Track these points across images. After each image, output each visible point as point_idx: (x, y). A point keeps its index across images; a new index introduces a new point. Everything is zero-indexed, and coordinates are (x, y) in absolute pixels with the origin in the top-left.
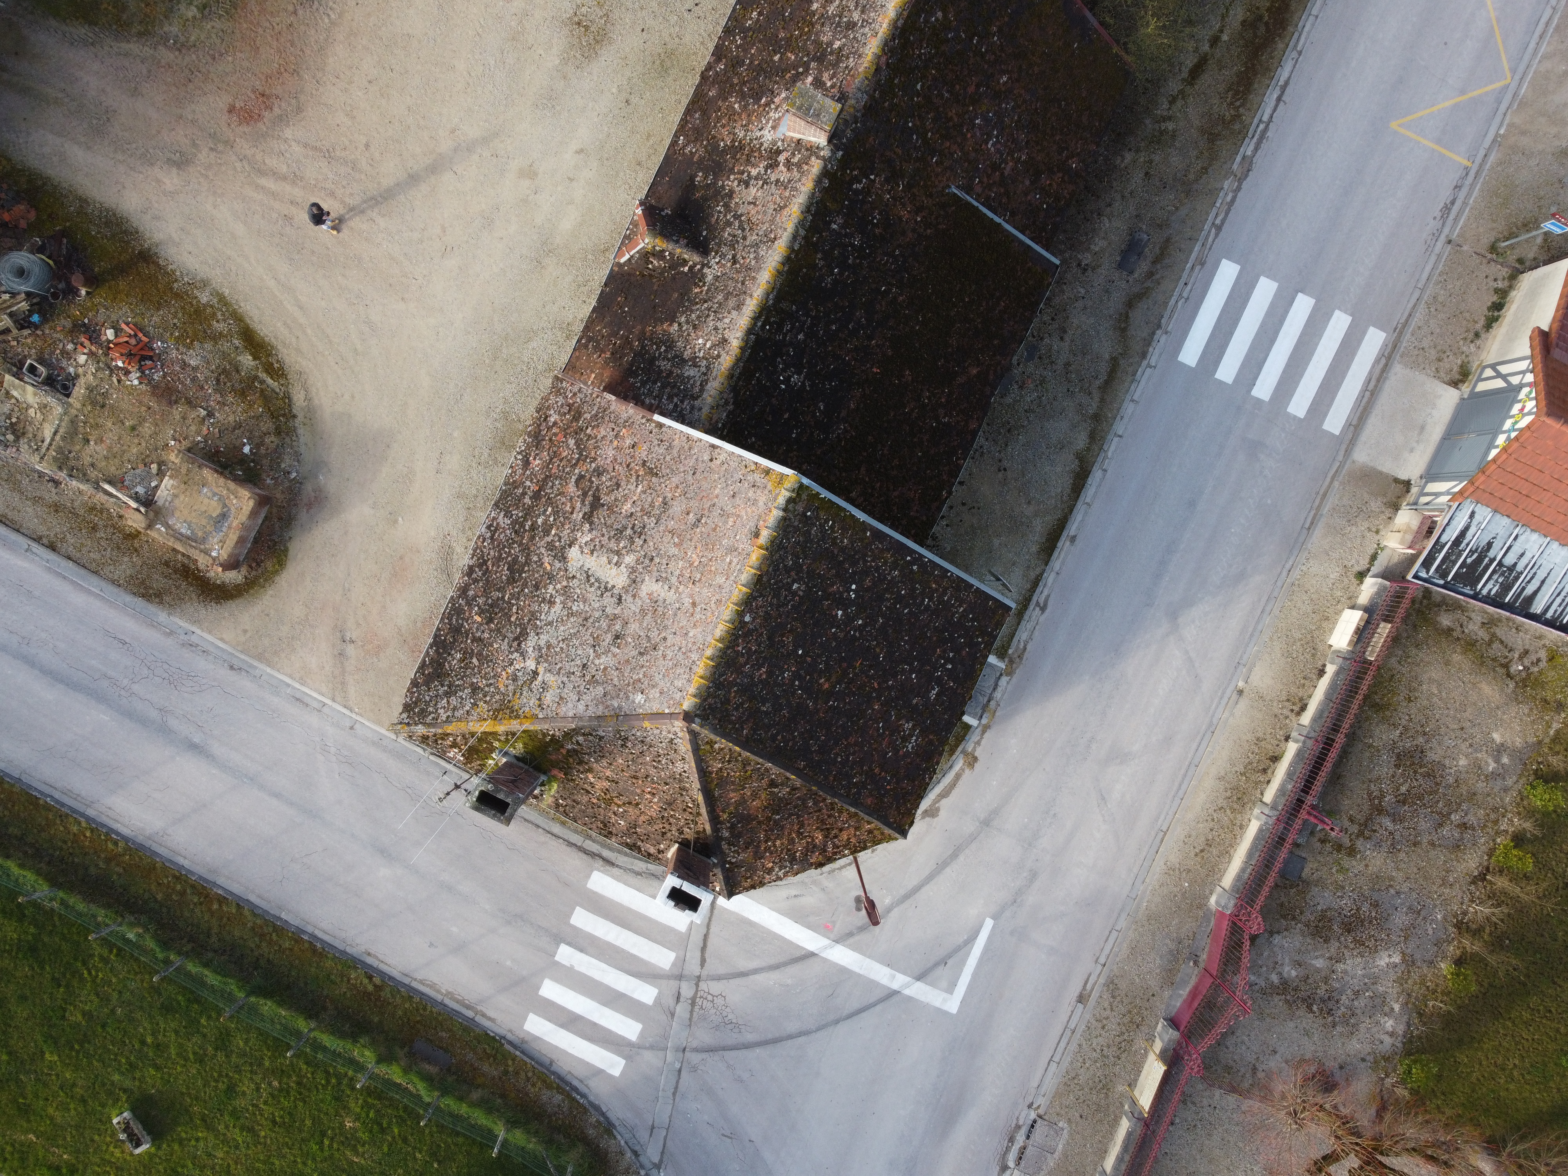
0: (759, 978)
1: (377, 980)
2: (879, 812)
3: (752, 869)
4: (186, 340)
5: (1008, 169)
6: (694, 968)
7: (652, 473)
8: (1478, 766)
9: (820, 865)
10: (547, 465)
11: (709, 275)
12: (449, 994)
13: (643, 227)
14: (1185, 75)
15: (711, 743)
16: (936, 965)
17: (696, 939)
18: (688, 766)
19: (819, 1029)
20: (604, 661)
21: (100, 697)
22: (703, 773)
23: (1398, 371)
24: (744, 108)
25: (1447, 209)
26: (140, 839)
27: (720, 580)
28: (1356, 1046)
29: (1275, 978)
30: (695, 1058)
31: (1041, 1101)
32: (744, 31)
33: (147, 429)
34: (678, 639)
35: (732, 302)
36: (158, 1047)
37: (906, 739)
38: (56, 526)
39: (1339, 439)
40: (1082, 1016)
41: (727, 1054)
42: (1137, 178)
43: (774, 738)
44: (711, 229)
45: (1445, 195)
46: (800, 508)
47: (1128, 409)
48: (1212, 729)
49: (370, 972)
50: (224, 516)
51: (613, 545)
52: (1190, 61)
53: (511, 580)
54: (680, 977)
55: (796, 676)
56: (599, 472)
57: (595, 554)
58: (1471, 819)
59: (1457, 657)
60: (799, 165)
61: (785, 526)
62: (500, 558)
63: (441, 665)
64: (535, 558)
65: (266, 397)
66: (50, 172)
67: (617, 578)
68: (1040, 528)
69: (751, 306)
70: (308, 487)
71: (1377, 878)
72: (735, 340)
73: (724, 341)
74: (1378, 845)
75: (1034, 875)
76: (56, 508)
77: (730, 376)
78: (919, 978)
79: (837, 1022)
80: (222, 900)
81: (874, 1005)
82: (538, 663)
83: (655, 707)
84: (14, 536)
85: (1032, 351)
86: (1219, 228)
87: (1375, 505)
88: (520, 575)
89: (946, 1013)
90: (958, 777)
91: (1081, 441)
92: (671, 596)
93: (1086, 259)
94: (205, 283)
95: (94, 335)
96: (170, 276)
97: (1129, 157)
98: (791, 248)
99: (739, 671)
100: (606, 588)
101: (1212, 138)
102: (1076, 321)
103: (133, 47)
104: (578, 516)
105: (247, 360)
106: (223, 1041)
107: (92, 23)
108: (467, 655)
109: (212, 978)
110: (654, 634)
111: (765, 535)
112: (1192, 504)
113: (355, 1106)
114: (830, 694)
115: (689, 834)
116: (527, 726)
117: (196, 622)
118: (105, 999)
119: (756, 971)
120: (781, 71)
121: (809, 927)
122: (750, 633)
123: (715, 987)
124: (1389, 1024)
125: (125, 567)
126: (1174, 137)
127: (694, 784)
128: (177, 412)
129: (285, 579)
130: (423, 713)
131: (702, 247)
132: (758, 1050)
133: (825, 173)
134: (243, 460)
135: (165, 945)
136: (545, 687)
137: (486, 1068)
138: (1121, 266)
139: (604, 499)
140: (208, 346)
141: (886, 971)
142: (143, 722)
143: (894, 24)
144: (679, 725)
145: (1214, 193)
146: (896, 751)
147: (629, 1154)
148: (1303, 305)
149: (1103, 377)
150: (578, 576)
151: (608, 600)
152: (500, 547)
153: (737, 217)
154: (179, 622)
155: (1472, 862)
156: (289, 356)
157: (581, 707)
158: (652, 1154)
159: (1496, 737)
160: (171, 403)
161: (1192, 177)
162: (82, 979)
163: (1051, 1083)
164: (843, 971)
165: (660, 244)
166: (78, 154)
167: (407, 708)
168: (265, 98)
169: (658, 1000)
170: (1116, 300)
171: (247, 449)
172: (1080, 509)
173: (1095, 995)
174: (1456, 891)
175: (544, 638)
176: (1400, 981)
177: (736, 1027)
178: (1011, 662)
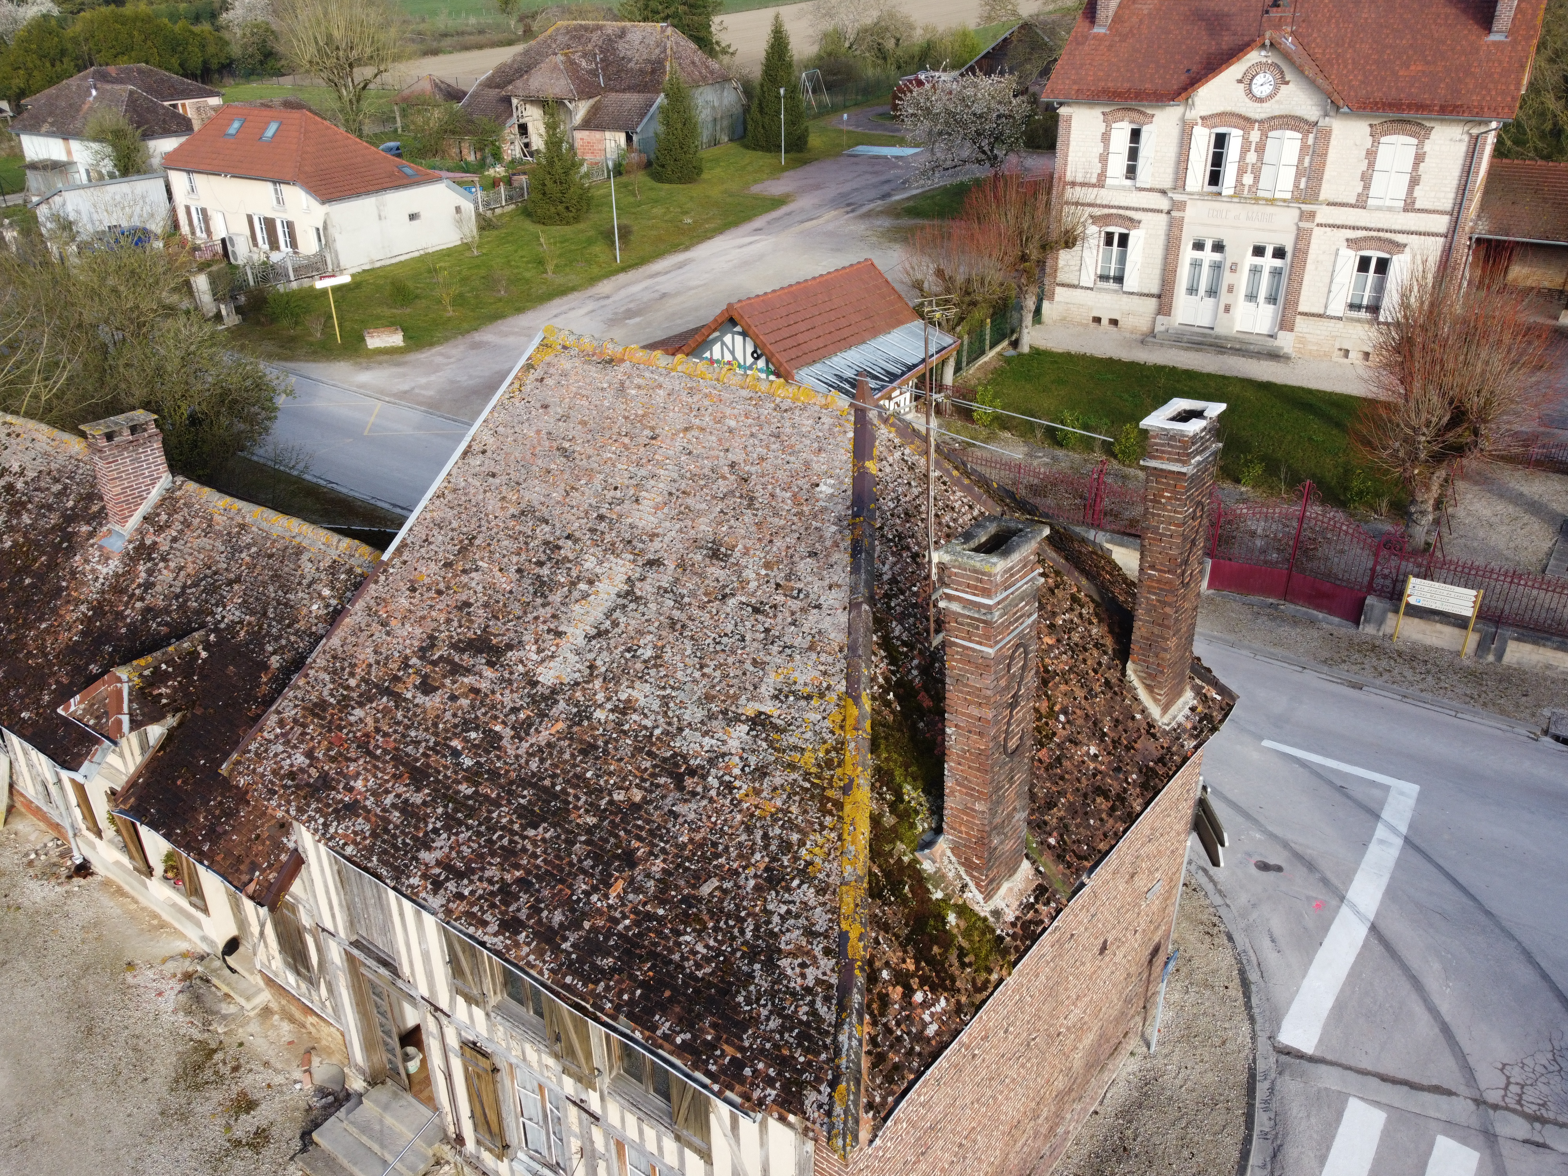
6: (1459, 1108)
11: (233, 617)
16: (1348, 797)
17: (1395, 1095)
31: (1521, 730)
40: (1379, 687)
51: (556, 598)
54: (1489, 1135)
57: (562, 628)
60: (173, 513)
63: (701, 991)
64: (534, 765)
78: (1375, 815)
81: (1441, 868)
82: (737, 719)
83: (843, 456)
88: (556, 796)
89: (1423, 796)
100: (628, 593)
119: (1433, 1011)
120: (46, 571)
121: (1325, 928)
123: (1489, 1077)
141: (1374, 847)
150: (590, 656)
163: (1492, 720)
164: (1394, 896)
173: (1346, 676)
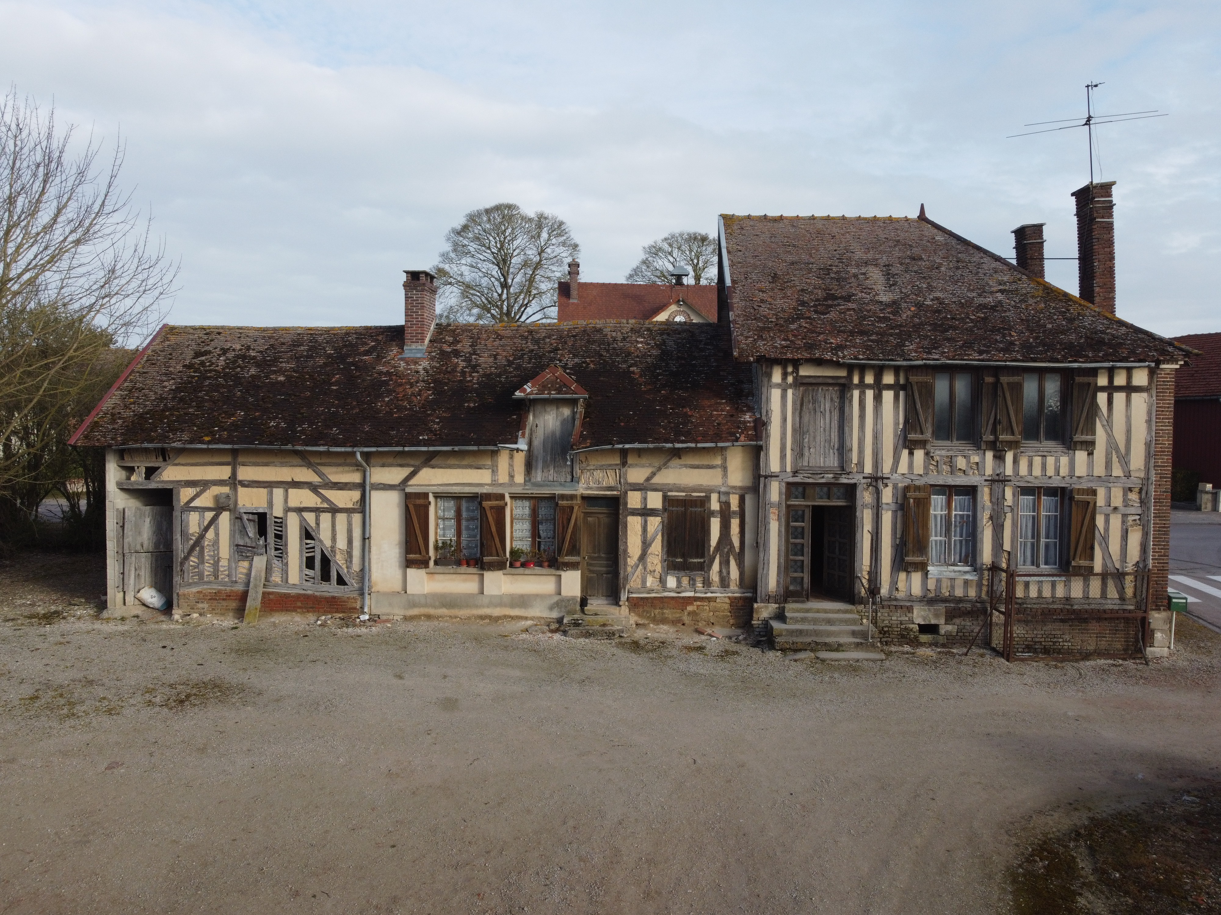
7: (775, 276)
11: (573, 361)
27: (818, 226)
34: (879, 233)
35: (597, 337)
51: (852, 281)
57: (869, 287)
60: (456, 336)
62: (946, 340)
67: (874, 271)
73: (634, 330)
100: (888, 274)
104: (852, 305)
136: (1003, 283)
150: (897, 291)
151: (896, 271)
152: (936, 342)
175: (971, 295)
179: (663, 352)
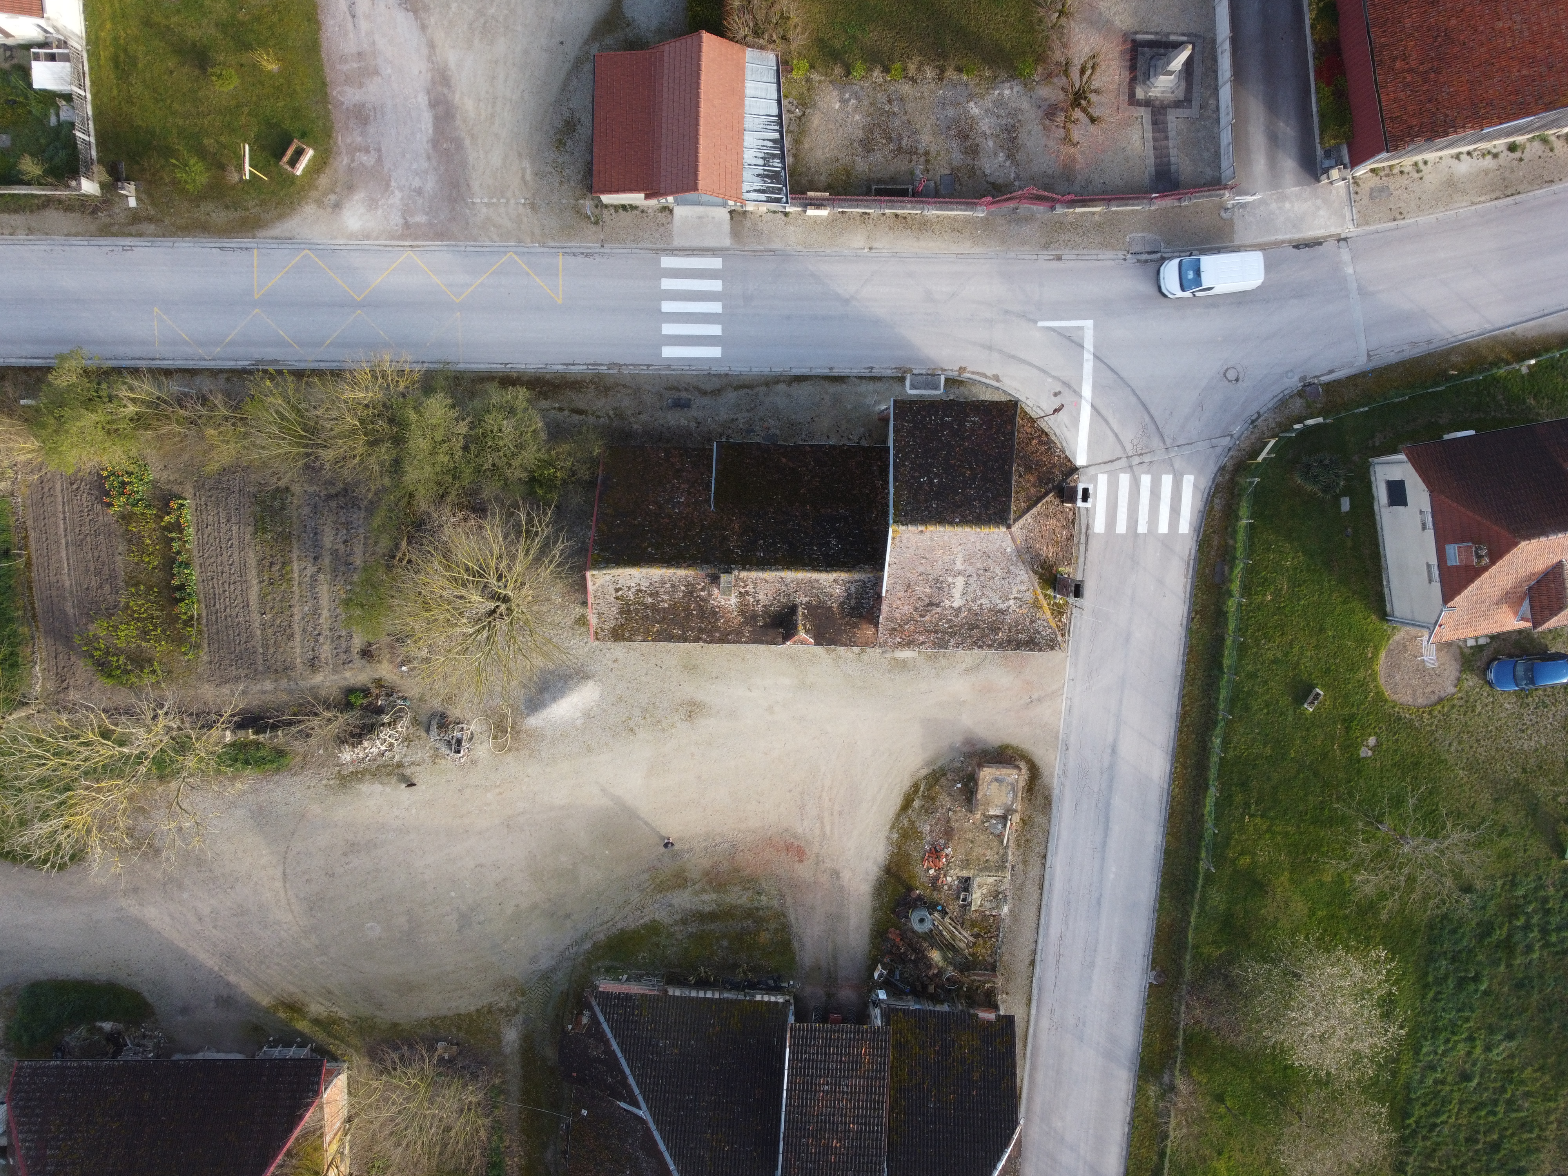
0: (1115, 426)
1: (1193, 615)
2: (1012, 420)
3: (1061, 465)
4: (919, 836)
5: (685, 486)
6: (1123, 462)
7: (909, 586)
8: (856, 109)
9: (1047, 434)
10: (921, 633)
11: (805, 600)
12: (1186, 577)
13: (796, 638)
14: (583, 417)
15: (1015, 512)
16: (1072, 341)
17: (1108, 467)
18: (1029, 517)
19: (1129, 386)
20: (998, 571)
21: (1108, 804)
22: (1028, 509)
23: (677, 242)
24: (722, 617)
25: (587, 255)
26: (1169, 758)
27: (946, 538)
28: (1025, 105)
29: (1008, 163)
30: (1169, 442)
31: (1120, 255)
32: (684, 633)
33: (970, 836)
34: (978, 545)
35: (816, 585)
36: (1267, 705)
37: (974, 423)
38: (1034, 860)
39: (723, 257)
40: (1068, 254)
41: (1160, 426)
42: (644, 417)
43: (1001, 485)
44: (783, 608)
45: (581, 259)
46: (903, 519)
47: (755, 370)
48: (895, 255)
49: (1190, 620)
50: (997, 780)
52: (576, 418)
53: (978, 627)
54: (1131, 467)
55: (971, 488)
56: (916, 609)
58: (884, 99)
59: (806, 146)
60: (744, 582)
61: (913, 521)
62: (970, 636)
63: (1027, 642)
64: (964, 620)
65: (930, 787)
66: (868, 930)
67: (960, 581)
68: (834, 388)
69: (815, 575)
70: (965, 749)
71: (935, 134)
72: (833, 576)
73: (835, 581)
74: (917, 141)
75: (1007, 312)
76: (1025, 862)
77: (849, 571)
78: (1082, 347)
79: (1121, 378)
80: (1183, 706)
81: (1105, 364)
82: (1010, 599)
83: (1010, 542)
84: (1047, 877)
85: (750, 431)
86: (648, 366)
87: (748, 224)
88: (974, 624)
89: (1095, 326)
90: (973, 373)
91: (782, 387)
92: (960, 555)
93: (693, 425)
94: (888, 838)
95: (936, 879)
96: (891, 857)
97: (635, 426)
98: (783, 569)
99: (980, 514)
100: (966, 584)
101: (607, 389)
102: (725, 417)
103: (792, 918)
104: (939, 610)
105: (916, 804)
106: (1252, 676)
107: (789, 940)
108: (1018, 632)
109: (1223, 694)
110: (979, 556)
111: (921, 528)
112: (788, 317)
113: (1258, 599)
114: (971, 469)
115: (1057, 501)
116: (1039, 591)
117: (1052, 775)
118: (1254, 740)
119: (1113, 431)
120: (701, 609)
121: (1079, 414)
122: (962, 516)
123: (1129, 447)
124: (1007, 92)
125: (1039, 819)
126: (614, 409)
127: (1035, 510)
128: (956, 825)
129: (1014, 742)
130: (1052, 640)
131: (793, 609)
132: (1152, 412)
133: (744, 569)
134: (965, 785)
135: (1215, 723)
136: (1019, 592)
137: (1215, 543)
138: (689, 406)
139: (927, 602)
140: (917, 824)
141: (1085, 365)
142: (1111, 779)
143: (668, 567)
144: (1013, 529)
145: (633, 377)
146: (981, 425)
147: (1231, 453)
148: (667, 307)
149: (746, 390)
150: (965, 598)
151: (971, 581)
152: (965, 638)
153: (775, 599)
154: (1055, 783)
155: (906, 88)
156: (906, 785)
157: (1021, 572)
158: (1226, 441)
159: (837, 106)
160: (952, 829)
161: (630, 391)
162: (1249, 755)
163: (1109, 254)
164: (1095, 387)
165: (801, 627)
166: (854, 921)
167: (1052, 648)
168: (788, 848)
169: (1147, 473)
170: (706, 401)
171: (959, 786)
172: (814, 372)
173: (1054, 253)
174: (925, 89)
175: (998, 601)
176: (982, 97)
177: (1144, 428)
178: (905, 372)
179: (849, 594)
